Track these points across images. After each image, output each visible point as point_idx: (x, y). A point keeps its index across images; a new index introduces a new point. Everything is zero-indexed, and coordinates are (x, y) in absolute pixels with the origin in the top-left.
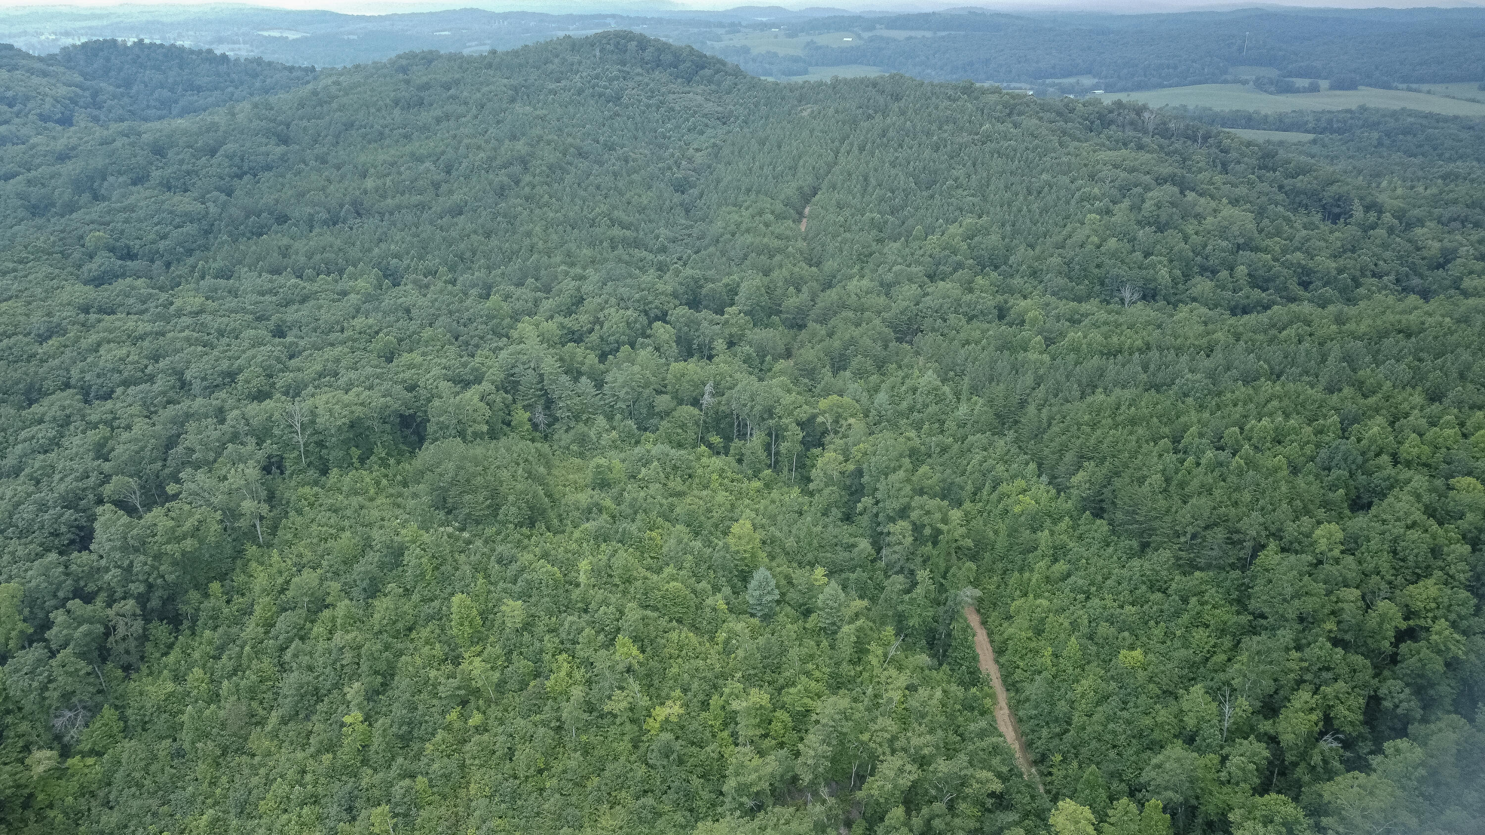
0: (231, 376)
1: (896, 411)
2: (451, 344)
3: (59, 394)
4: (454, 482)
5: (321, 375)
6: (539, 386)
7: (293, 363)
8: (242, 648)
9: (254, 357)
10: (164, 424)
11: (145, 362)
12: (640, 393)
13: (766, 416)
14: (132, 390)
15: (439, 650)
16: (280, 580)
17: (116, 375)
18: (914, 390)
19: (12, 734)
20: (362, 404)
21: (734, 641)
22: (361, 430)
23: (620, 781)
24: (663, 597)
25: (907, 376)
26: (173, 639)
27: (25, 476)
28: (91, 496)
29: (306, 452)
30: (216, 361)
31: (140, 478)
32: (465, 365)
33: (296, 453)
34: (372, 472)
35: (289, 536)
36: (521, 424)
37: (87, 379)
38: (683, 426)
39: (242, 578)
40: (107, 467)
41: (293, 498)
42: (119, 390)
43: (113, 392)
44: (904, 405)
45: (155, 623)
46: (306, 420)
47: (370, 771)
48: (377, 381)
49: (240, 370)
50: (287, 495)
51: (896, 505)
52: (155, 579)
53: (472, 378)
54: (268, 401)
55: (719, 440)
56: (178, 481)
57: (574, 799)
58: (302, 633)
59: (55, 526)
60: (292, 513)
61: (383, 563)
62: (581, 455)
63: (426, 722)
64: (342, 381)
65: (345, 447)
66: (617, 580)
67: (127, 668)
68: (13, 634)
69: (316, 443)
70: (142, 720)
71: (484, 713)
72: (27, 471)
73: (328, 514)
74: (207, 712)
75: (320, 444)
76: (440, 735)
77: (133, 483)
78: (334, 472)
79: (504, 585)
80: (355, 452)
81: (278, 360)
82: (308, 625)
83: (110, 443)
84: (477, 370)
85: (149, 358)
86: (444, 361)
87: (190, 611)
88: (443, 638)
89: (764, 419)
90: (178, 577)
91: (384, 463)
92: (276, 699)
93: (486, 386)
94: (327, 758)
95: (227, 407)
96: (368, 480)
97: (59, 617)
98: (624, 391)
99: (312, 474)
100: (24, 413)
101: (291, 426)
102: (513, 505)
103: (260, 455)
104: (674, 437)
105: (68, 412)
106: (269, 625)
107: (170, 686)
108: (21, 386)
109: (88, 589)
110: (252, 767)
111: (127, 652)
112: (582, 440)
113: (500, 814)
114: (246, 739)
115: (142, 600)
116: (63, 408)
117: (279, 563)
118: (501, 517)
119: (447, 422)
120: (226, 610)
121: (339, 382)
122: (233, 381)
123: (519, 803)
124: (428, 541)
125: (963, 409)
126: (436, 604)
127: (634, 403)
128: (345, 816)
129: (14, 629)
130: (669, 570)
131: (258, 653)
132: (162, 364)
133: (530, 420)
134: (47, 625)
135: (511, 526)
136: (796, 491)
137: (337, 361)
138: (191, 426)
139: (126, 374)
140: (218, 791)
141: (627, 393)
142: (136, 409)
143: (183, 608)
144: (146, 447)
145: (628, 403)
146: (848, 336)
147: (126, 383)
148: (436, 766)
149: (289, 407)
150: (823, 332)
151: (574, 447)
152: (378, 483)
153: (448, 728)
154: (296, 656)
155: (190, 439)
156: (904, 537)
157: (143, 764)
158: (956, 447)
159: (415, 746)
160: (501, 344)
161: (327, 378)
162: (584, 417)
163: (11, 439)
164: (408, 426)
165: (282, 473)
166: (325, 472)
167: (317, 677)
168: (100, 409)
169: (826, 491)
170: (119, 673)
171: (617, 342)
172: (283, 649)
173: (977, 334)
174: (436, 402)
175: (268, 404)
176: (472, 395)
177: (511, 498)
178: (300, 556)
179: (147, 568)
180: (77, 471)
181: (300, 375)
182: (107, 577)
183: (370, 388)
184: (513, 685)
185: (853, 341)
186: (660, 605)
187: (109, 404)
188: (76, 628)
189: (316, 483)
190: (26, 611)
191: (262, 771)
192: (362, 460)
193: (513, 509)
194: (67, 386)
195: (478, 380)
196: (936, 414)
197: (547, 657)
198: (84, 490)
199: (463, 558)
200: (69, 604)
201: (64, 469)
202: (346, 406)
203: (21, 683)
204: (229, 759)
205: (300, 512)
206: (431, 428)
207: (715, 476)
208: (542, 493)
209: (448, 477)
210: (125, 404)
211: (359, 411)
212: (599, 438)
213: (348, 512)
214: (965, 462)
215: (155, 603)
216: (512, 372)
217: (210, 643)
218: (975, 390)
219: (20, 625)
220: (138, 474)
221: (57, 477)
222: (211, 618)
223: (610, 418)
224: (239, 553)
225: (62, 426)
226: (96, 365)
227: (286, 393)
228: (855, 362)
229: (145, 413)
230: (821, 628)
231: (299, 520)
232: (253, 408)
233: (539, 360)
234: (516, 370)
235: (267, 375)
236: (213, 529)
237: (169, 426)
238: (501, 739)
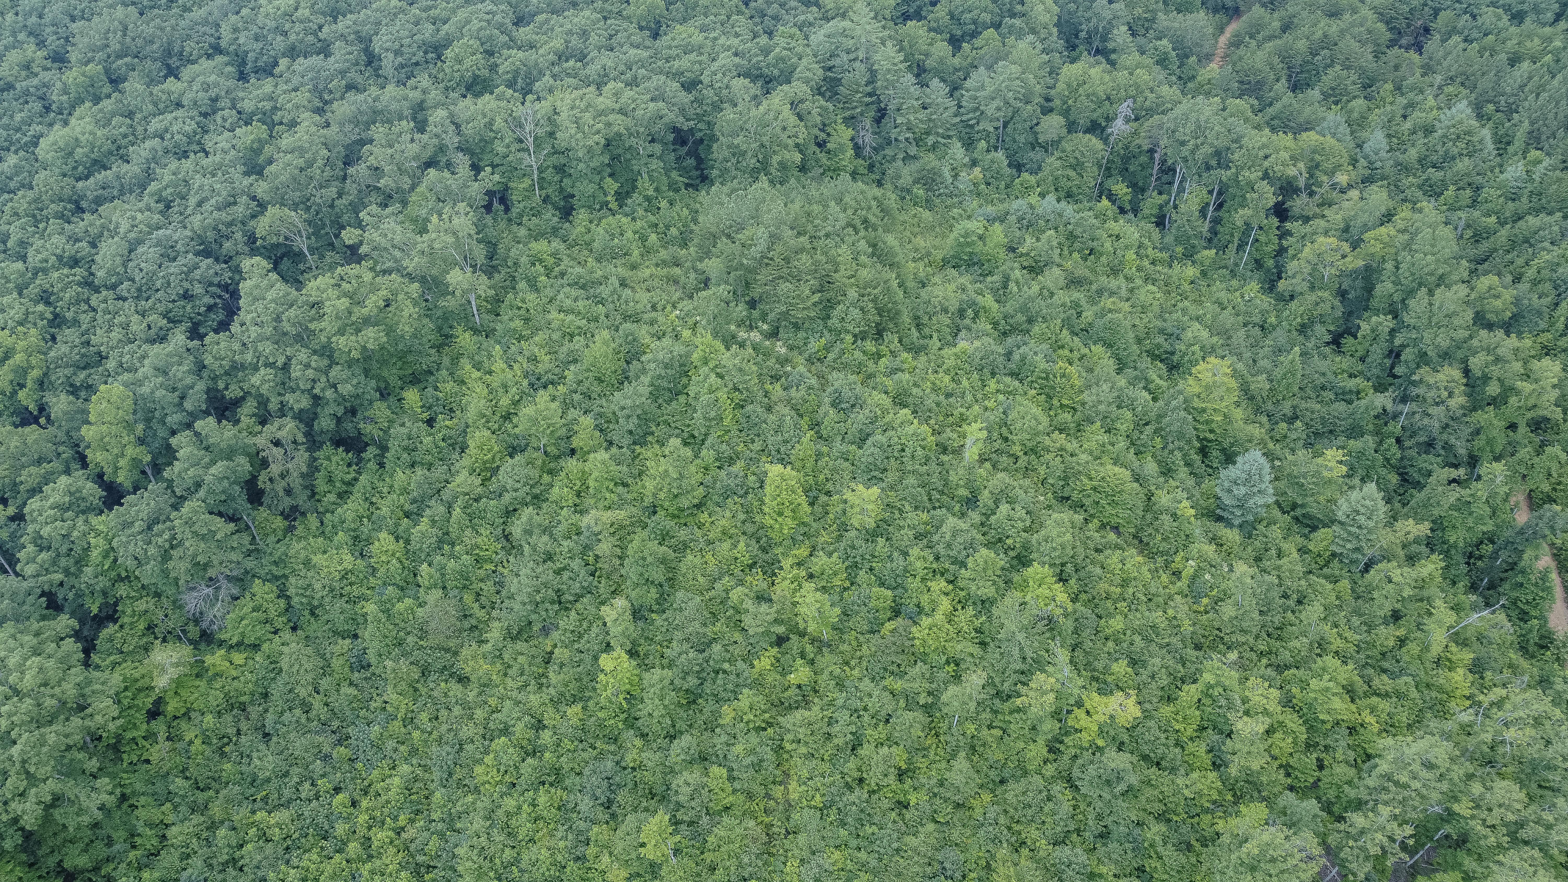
0: (437, 49)
1: (1398, 164)
2: (740, 13)
3: (205, 64)
4: (764, 260)
5: (561, 57)
6: (869, 89)
7: (524, 33)
8: (450, 508)
9: (468, 22)
10: (341, 124)
11: (321, 20)
12: (1016, 111)
13: (1213, 163)
14: (302, 64)
15: (744, 550)
16: (505, 401)
17: (279, 38)
18: (1428, 130)
19: (129, 611)
20: (622, 112)
21: (1207, 576)
22: (620, 151)
23: (1030, 812)
24: (1094, 489)
25: (1411, 105)
26: (353, 475)
27: (151, 195)
28: (238, 236)
29: (540, 179)
30: (416, 24)
31: (308, 209)
32: (766, 52)
33: (527, 182)
34: (634, 219)
35: (518, 324)
36: (841, 148)
37: (241, 41)
38: (1077, 166)
39: (449, 386)
40: (262, 188)
41: (524, 260)
42: (284, 62)
43: (276, 64)
44: (1413, 154)
45: (328, 449)
46: (540, 132)
47: (638, 742)
48: (642, 71)
49: (447, 43)
50: (513, 253)
51: (1443, 341)
52: (323, 390)
53: (776, 72)
54: (487, 97)
55: (1125, 190)
56: (359, 225)
57: (955, 835)
58: (537, 491)
59: (186, 285)
60: (522, 285)
61: (657, 388)
62: (929, 205)
63: (725, 672)
64: (593, 70)
65: (597, 178)
66: (1017, 449)
67: (292, 515)
68: (122, 463)
69: (555, 167)
70: (310, 604)
71: (812, 662)
72: (153, 187)
73: (574, 292)
74: (400, 606)
75: (561, 170)
76: (747, 697)
77: (296, 218)
78: (581, 216)
79: (844, 448)
80: (612, 186)
81: (501, 28)
82: (546, 478)
83: (268, 150)
84: (783, 59)
85: (324, 14)
86: (736, 41)
87: (376, 433)
88: (750, 528)
89: (1208, 168)
90: (356, 386)
91: (651, 205)
92: (498, 592)
93: (798, 88)
94: (575, 711)
95: (429, 103)
96: (629, 234)
97: (183, 444)
98: (994, 104)
99: (550, 216)
100: (156, 90)
101: (521, 141)
102: (854, 305)
103: (476, 189)
104: (1063, 182)
105: (213, 93)
106: (489, 472)
107: (348, 560)
108: (155, 47)
109: (229, 394)
110: (466, 706)
111: (289, 492)
112: (929, 180)
113: (838, 842)
114: (456, 654)
115: (307, 419)
116: (206, 87)
117: (503, 371)
118: (834, 322)
119: (744, 147)
120: (427, 440)
121: (587, 71)
122: (439, 58)
123: (869, 830)
124: (730, 364)
125: (1514, 171)
126: (738, 467)
127: (1005, 127)
128: (602, 815)
129: (123, 456)
130: (1096, 436)
131: (473, 518)
132: (342, 25)
133: (852, 139)
134: (167, 454)
135: (849, 338)
136: (1253, 288)
137: (584, 34)
138: (378, 132)
139: (293, 37)
140: (416, 734)
141: (999, 109)
142: (303, 97)
143: (368, 429)
144: (315, 160)
145: (996, 124)
146: (1319, 34)
147: (293, 53)
148: (738, 749)
149: (519, 111)
150: (1276, 24)
151: (919, 191)
152: (643, 239)
153: (757, 684)
154: (528, 532)
155: (376, 154)
156: (1451, 395)
157: (310, 676)
158: (1504, 232)
159: (708, 707)
160: (810, 18)
161: (571, 63)
162: (930, 140)
163: (140, 129)
164: (684, 143)
165: (507, 210)
166: (567, 212)
167: (558, 572)
168: (255, 93)
169: (1311, 298)
170: (279, 523)
171: (974, 22)
172: (510, 513)
173: (1534, 44)
174: (729, 114)
175: (487, 102)
176: (778, 99)
177: (853, 294)
178: (534, 359)
179: (310, 373)
180: (219, 194)
181: (532, 56)
182: (255, 380)
183: (633, 83)
184: (860, 622)
185: (1327, 43)
186: (1087, 502)
187: (268, 86)
188: (207, 467)
189: (555, 231)
190: (140, 427)
191: (479, 714)
192: (621, 197)
193: (855, 313)
194: (217, 50)
195: (787, 77)
196: (1468, 175)
197: (913, 584)
198: (230, 224)
199: (777, 390)
200: (198, 425)
201: (201, 187)
202: (602, 113)
203: (131, 548)
204: (432, 685)
205: (533, 285)
206: (719, 152)
207: (1131, 255)
208: (895, 284)
209: (755, 252)
210: (290, 86)
211: (619, 123)
212: (956, 176)
213: (604, 291)
214: (1520, 261)
215: (325, 423)
216: (831, 63)
217: (405, 491)
218: (1535, 140)
219: (130, 451)
220: (304, 204)
221: (192, 201)
222: (406, 449)
223: (969, 144)
224: (445, 339)
225: (205, 115)
226: (253, 22)
227: (511, 85)
228: (1329, 78)
229: (317, 103)
230: (1334, 555)
231: (531, 297)
232: (467, 107)
233: (870, 47)
234: (836, 62)
235: (486, 52)
236: (406, 313)
237: (348, 127)
238: (843, 716)
